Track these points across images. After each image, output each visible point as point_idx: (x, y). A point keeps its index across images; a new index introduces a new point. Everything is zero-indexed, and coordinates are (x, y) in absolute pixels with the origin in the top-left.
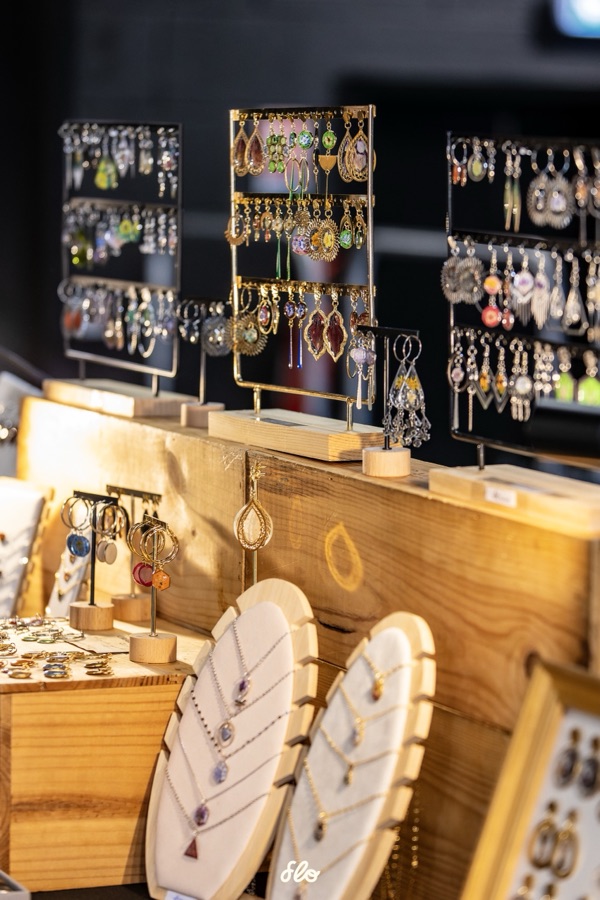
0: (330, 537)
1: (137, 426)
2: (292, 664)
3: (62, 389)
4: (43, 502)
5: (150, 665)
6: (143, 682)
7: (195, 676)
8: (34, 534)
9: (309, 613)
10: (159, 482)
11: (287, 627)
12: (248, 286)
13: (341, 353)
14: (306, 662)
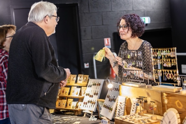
0: (176, 102)
1: (139, 88)
2: (176, 119)
3: (125, 84)
4: (126, 98)
5: (154, 120)
6: (156, 122)
7: (162, 121)
8: (125, 103)
9: (177, 112)
10: (146, 96)
11: (175, 114)
12: (156, 70)
13: (173, 78)
14: (178, 118)
